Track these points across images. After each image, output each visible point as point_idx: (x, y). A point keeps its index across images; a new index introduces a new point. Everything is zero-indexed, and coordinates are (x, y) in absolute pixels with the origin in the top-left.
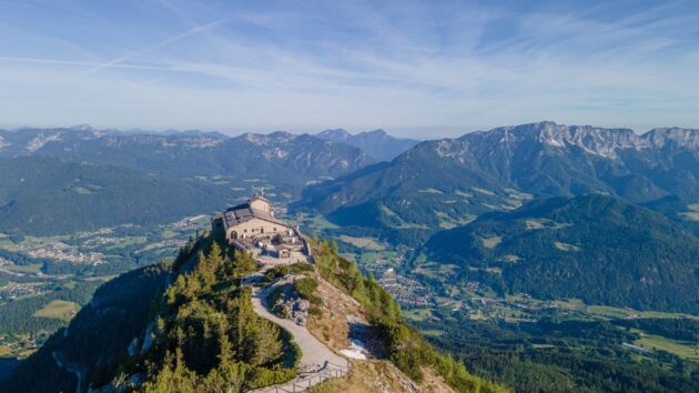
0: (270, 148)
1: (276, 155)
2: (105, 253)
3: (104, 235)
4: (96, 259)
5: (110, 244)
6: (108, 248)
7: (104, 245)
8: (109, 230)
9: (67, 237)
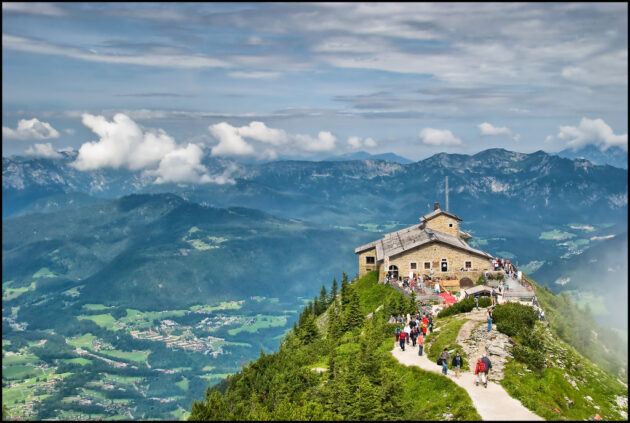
0: (478, 177)
1: (489, 189)
2: (228, 338)
3: (228, 313)
4: (215, 346)
5: (234, 326)
6: (232, 332)
7: (228, 327)
8: (234, 305)
9: (180, 313)
